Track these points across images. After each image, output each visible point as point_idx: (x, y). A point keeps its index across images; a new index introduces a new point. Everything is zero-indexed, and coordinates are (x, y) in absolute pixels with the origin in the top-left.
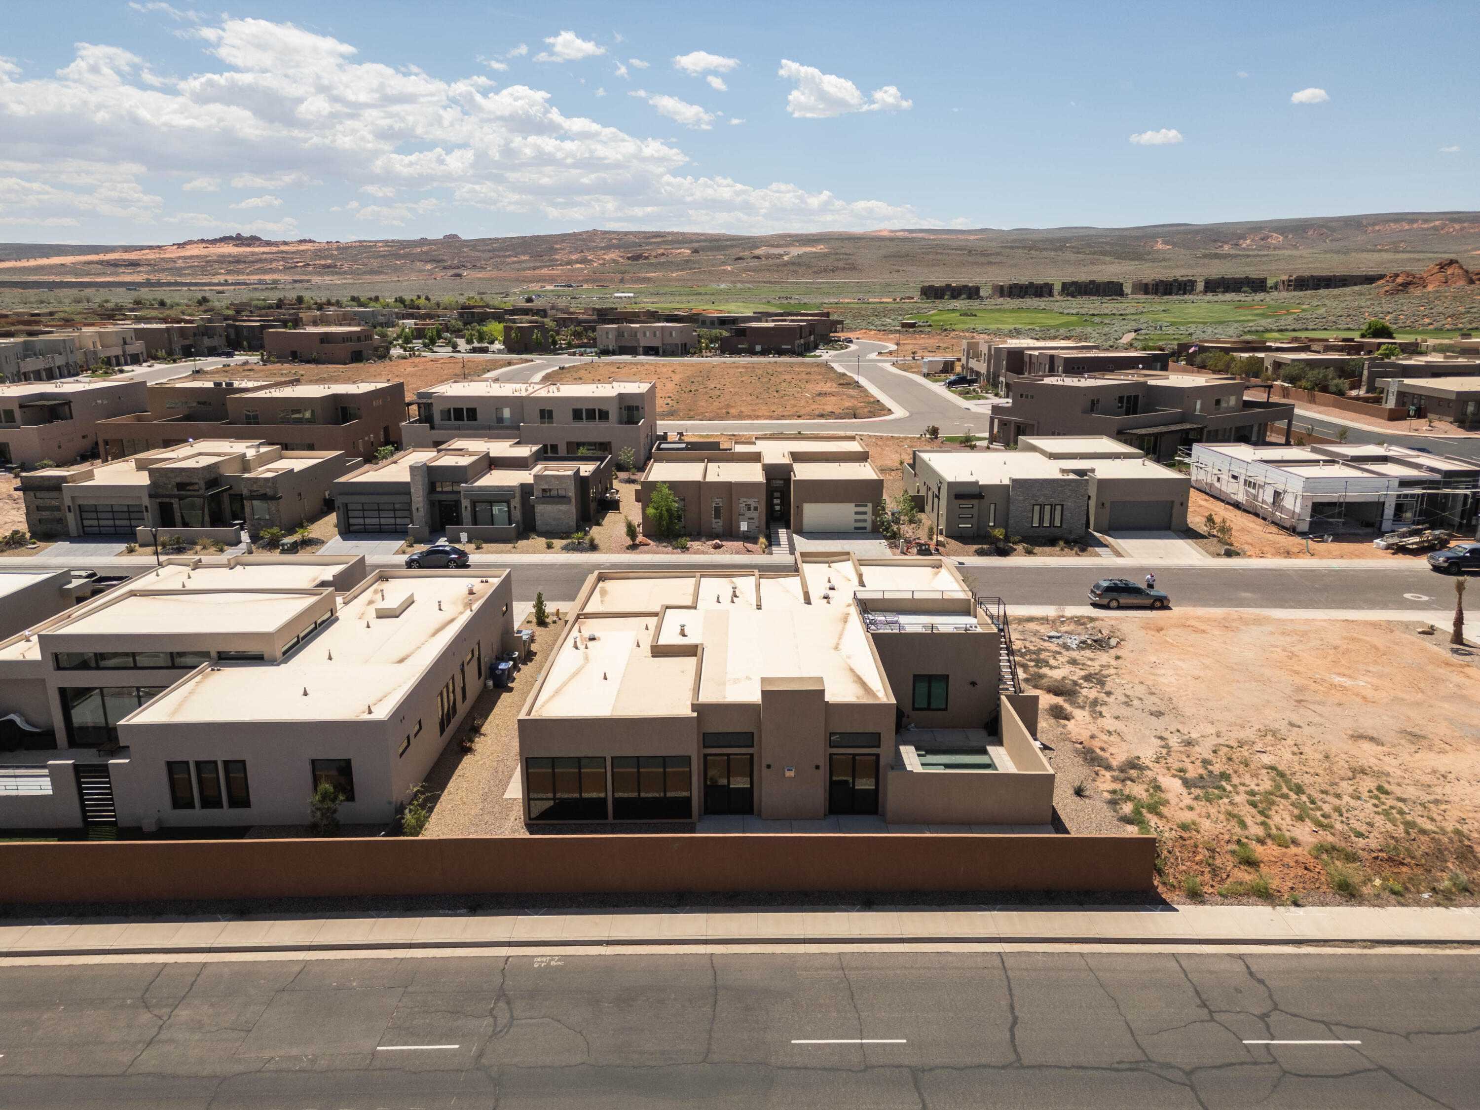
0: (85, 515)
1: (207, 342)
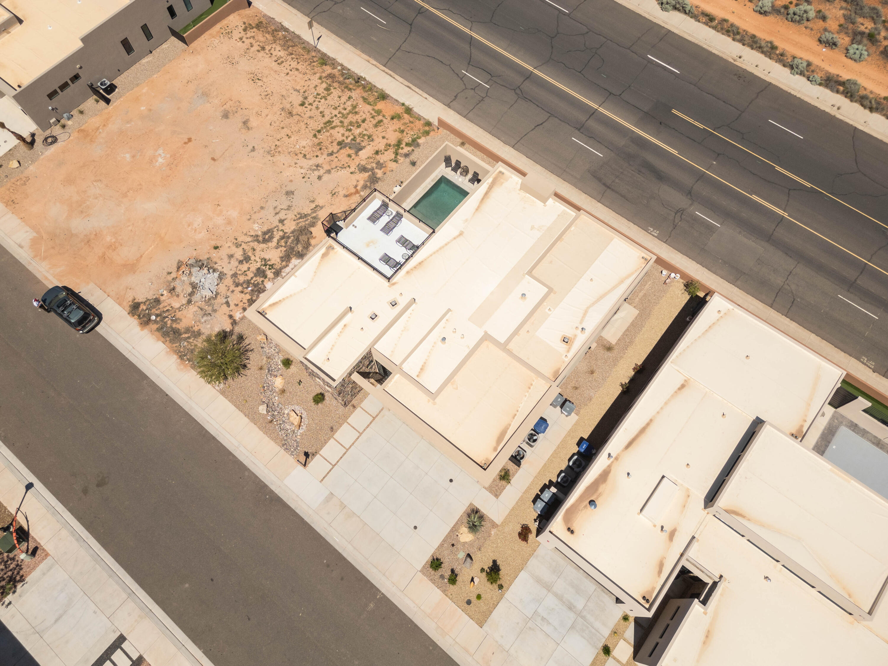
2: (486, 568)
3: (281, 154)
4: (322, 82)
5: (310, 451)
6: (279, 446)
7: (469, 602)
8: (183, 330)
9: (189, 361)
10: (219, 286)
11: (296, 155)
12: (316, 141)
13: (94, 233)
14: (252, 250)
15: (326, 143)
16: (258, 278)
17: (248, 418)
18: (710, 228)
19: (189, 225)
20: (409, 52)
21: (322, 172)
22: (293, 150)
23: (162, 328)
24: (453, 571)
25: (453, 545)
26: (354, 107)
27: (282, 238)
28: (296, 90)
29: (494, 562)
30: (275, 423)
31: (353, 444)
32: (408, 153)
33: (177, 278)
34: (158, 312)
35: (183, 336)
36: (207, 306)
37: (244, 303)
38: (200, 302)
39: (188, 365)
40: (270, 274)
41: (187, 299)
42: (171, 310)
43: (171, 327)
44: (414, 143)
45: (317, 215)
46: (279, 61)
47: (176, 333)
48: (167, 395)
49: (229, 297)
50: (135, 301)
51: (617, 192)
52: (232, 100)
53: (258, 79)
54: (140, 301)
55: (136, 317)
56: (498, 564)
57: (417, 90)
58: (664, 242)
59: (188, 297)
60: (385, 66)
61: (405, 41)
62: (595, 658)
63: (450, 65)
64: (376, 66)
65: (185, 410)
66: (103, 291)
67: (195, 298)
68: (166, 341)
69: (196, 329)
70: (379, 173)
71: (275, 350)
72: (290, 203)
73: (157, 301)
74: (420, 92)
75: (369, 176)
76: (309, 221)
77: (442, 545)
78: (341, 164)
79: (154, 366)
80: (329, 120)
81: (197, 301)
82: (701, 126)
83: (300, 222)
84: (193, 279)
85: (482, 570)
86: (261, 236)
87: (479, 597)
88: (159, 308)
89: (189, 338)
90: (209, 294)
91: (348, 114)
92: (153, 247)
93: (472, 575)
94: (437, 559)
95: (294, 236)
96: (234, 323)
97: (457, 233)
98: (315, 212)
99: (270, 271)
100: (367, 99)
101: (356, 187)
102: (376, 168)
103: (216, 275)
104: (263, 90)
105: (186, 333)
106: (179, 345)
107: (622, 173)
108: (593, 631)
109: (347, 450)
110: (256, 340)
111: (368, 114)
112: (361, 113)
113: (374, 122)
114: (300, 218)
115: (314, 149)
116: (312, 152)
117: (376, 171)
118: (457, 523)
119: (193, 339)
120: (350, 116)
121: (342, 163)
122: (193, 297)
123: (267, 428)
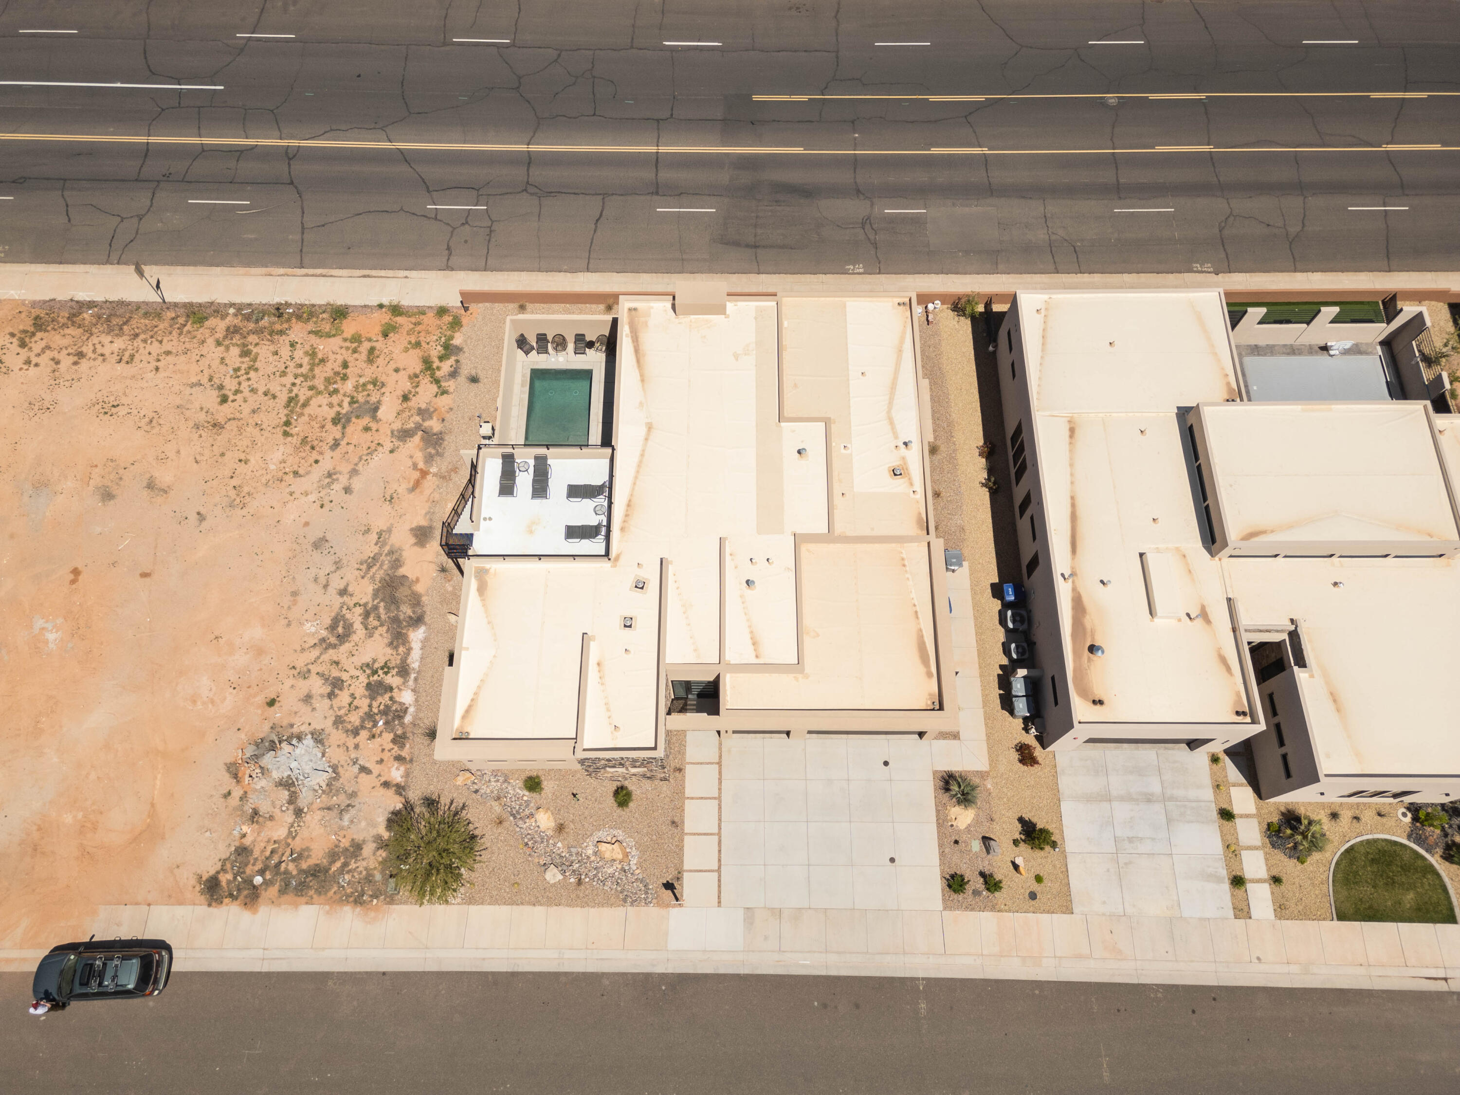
2: (1017, 836)
3: (254, 495)
4: (227, 348)
5: (669, 878)
6: (619, 906)
7: (1033, 896)
8: (325, 861)
9: (377, 897)
10: (327, 755)
11: (281, 480)
12: (295, 440)
13: (35, 828)
14: (334, 665)
15: (314, 434)
16: (380, 699)
17: (541, 905)
18: (916, 220)
19: (194, 702)
20: (323, 226)
21: (343, 480)
22: (269, 477)
23: (287, 885)
24: (982, 874)
25: (956, 842)
26: (313, 354)
27: (367, 615)
28: (193, 385)
29: (1021, 820)
30: (587, 880)
31: (720, 820)
32: (452, 369)
33: (246, 792)
34: (259, 866)
35: (334, 868)
36: (335, 798)
37: (389, 751)
38: (318, 800)
39: (380, 904)
40: (392, 680)
41: (291, 812)
42: (279, 848)
43: (301, 871)
44: (449, 350)
45: (392, 545)
46: (126, 358)
47: (318, 873)
48: (384, 973)
49: (357, 760)
50: (204, 879)
51: (772, 247)
52: (96, 466)
53: (114, 406)
54: (212, 872)
55: (226, 901)
56: (1027, 819)
57: (383, 273)
58: (879, 273)
59: (292, 807)
60: (303, 267)
61: (303, 213)
62: (1221, 836)
63: (402, 209)
64: (288, 275)
65: (433, 973)
66: (131, 904)
67: (302, 802)
68: (312, 898)
69: (345, 843)
70: (434, 425)
71: (498, 781)
72: (333, 557)
73: (243, 851)
74: (390, 273)
75: (422, 439)
76: (387, 562)
77: (942, 854)
78: (364, 449)
79: (324, 949)
80: (289, 398)
81: (310, 801)
82: (804, 98)
83: (374, 574)
84: (276, 775)
85: (1016, 842)
86: (330, 636)
87: (1039, 879)
88: (256, 859)
89: (345, 864)
90: (321, 779)
91: (312, 370)
92: (159, 776)
93: (1009, 859)
94: (953, 876)
95: (382, 600)
96: (400, 789)
97: (644, 430)
98: (385, 544)
99: (390, 675)
100: (320, 331)
101: (415, 466)
102: (423, 420)
103: (308, 741)
104: (137, 419)
105: (334, 862)
106: (339, 887)
107: (757, 217)
108: (1194, 804)
109: (719, 834)
110: (457, 788)
111: (343, 351)
112: (332, 357)
113: (364, 356)
114: (369, 567)
115: (303, 454)
116: (303, 461)
117: (427, 424)
118: (938, 811)
119: (353, 861)
120: (317, 371)
121: (365, 447)
122: (299, 801)
123: (581, 895)
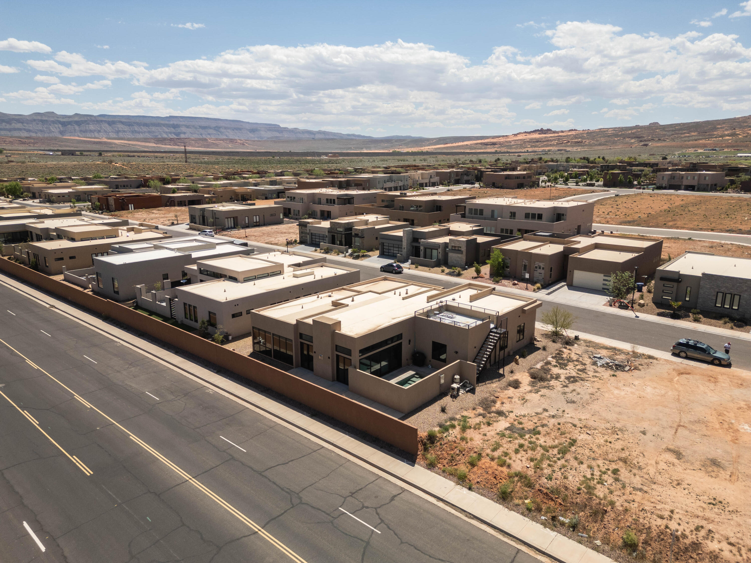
0: (313, 237)
1: (466, 178)
12: (569, 436)
15: (555, 434)
16: (563, 362)
21: (546, 414)
40: (554, 364)
45: (532, 388)
53: (713, 504)
70: (480, 410)
72: (566, 396)
75: (491, 408)
76: (538, 385)
80: (565, 454)
83: (547, 385)
86: (578, 380)
91: (542, 460)
95: (547, 378)
98: (536, 389)
116: (568, 428)
120: (538, 458)
121: (526, 419)
